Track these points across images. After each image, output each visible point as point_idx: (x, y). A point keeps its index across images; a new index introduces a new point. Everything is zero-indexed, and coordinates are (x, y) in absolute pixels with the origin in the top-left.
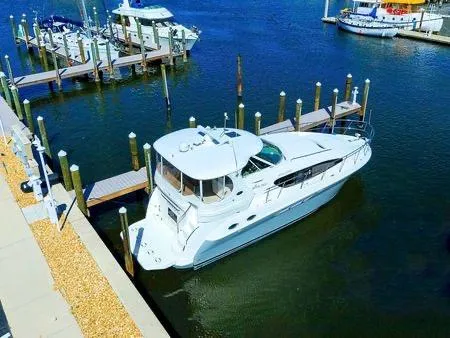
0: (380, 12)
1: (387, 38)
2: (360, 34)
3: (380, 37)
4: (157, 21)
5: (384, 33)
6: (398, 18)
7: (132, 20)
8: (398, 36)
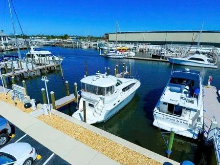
0: (118, 52)
1: (121, 58)
2: (113, 58)
3: (119, 58)
4: (47, 55)
5: (120, 57)
6: (123, 53)
7: (35, 56)
8: (124, 58)
